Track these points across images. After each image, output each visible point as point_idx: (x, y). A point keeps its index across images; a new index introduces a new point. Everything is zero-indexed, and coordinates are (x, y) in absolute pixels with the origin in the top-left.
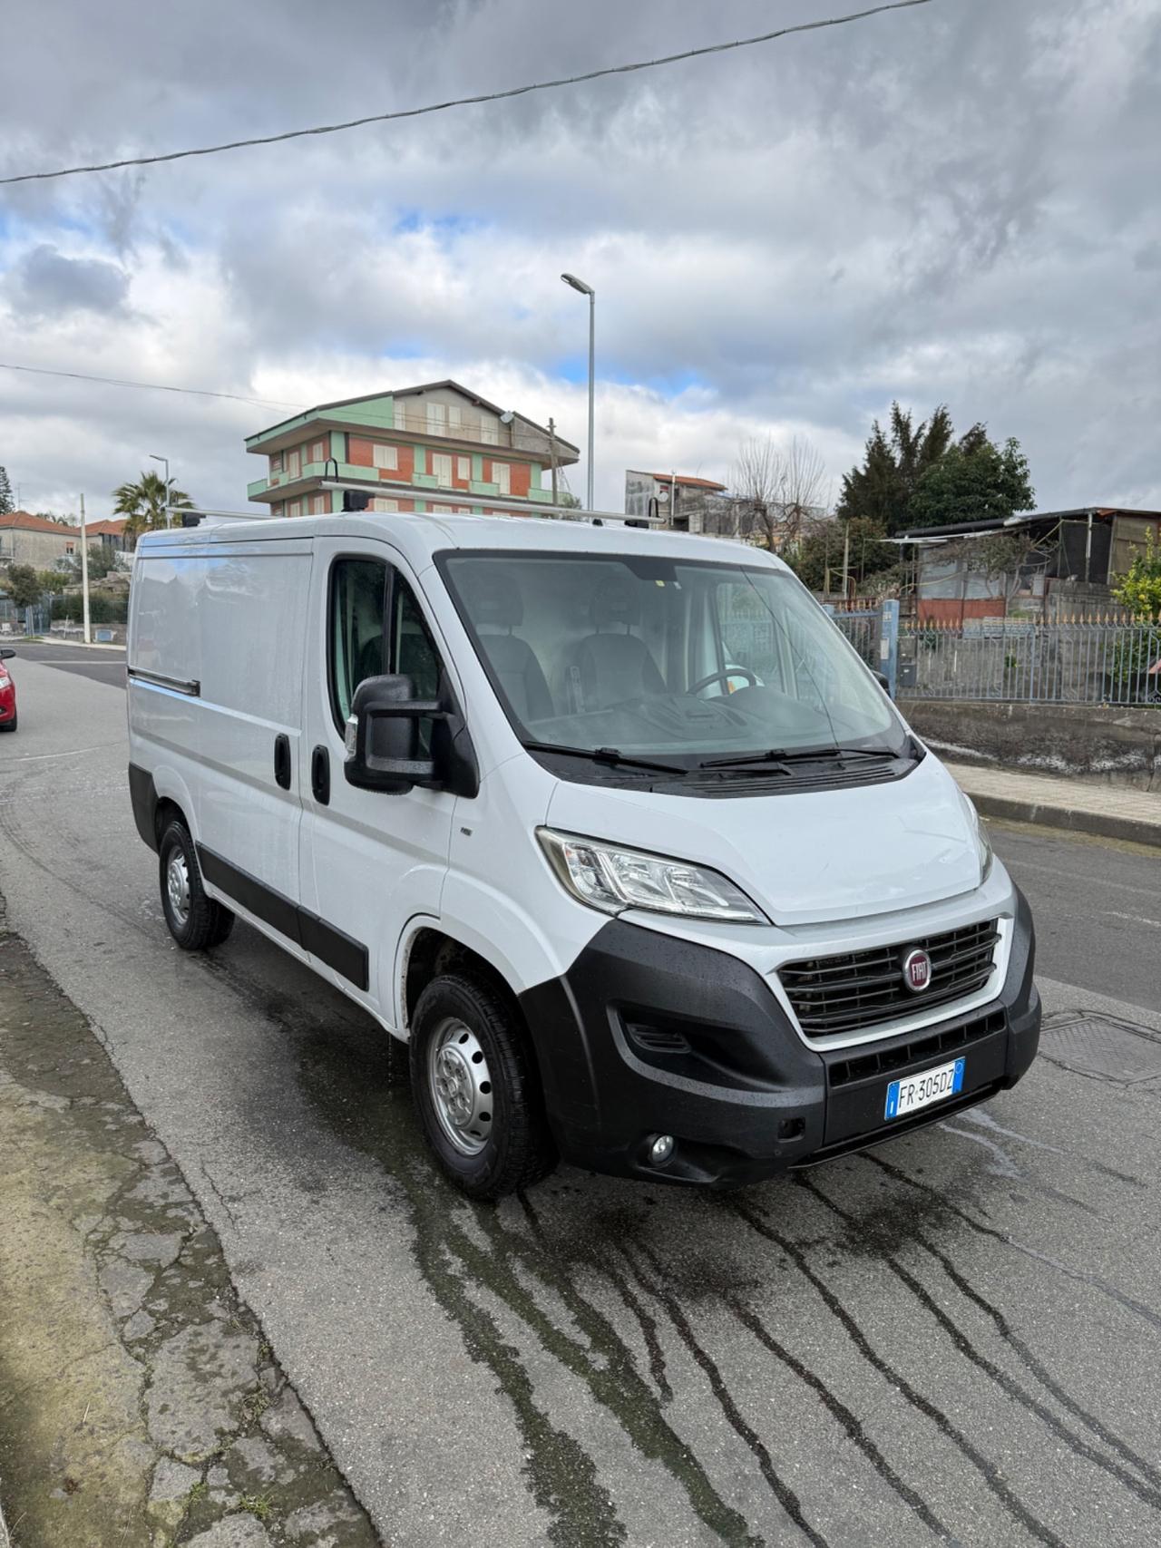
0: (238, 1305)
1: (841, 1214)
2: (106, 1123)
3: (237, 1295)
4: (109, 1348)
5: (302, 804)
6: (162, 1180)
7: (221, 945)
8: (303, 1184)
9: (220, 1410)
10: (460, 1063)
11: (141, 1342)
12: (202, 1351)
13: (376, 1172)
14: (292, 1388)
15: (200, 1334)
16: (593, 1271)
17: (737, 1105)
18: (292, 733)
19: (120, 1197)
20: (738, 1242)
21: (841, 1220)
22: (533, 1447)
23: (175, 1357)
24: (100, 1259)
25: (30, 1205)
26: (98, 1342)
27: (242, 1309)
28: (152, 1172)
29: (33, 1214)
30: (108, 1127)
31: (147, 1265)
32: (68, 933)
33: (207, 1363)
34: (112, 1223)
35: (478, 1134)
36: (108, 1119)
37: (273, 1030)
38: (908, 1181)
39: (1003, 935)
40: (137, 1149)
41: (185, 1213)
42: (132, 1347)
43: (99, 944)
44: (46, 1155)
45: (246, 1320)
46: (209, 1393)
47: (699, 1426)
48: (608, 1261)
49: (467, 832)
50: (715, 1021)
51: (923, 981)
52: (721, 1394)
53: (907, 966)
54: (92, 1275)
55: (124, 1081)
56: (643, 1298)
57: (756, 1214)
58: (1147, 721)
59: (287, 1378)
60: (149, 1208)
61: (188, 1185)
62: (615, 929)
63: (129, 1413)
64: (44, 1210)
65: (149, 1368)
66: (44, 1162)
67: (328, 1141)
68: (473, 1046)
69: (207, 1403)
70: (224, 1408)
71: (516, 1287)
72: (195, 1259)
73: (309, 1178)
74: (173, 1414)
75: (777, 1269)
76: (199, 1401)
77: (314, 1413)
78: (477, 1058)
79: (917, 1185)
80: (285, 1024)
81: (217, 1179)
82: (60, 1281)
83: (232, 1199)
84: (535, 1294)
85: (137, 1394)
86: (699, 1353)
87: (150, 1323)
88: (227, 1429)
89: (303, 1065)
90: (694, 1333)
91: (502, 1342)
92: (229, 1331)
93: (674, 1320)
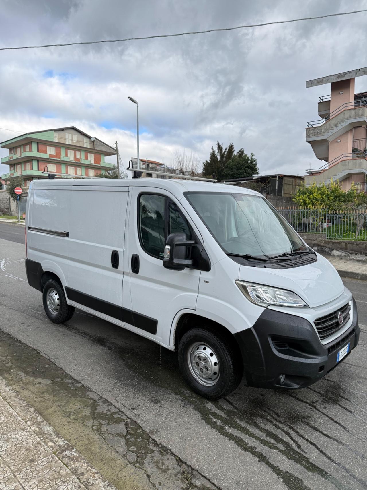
0: (158, 445)
1: (317, 392)
2: (70, 387)
3: (155, 441)
4: (127, 466)
5: (123, 273)
6: (104, 405)
7: (68, 321)
8: (152, 401)
9: (178, 481)
10: (205, 357)
11: (137, 462)
12: (158, 462)
13: (173, 394)
14: (196, 470)
15: (153, 457)
16: (261, 419)
17: (308, 363)
18: (120, 250)
19: (94, 413)
20: (295, 404)
21: (318, 394)
22: (281, 477)
23: (151, 466)
24: (102, 435)
25: (65, 420)
26: (122, 464)
27: (161, 446)
28: (99, 403)
29: (68, 422)
30: (72, 388)
31: (120, 435)
32: (8, 320)
33: (162, 466)
34: (98, 422)
35: (211, 379)
36: (69, 385)
37: (106, 349)
38: (328, 380)
39: (351, 305)
40: (88, 395)
41: (120, 416)
42: (134, 464)
43: (23, 323)
44: (58, 401)
45: (164, 450)
46: (170, 476)
47: (323, 463)
48: (263, 415)
49: (207, 282)
50: (302, 339)
51: (342, 321)
52: (321, 452)
53: (339, 317)
54: (104, 441)
55: (67, 372)
56: (281, 425)
57: (294, 395)
58: (311, 237)
59: (191, 467)
60: (106, 415)
61: (115, 407)
62: (267, 311)
63: (150, 487)
64: (71, 421)
65: (145, 471)
66: (58, 403)
67: (150, 386)
68: (209, 351)
69: (172, 479)
70: (179, 480)
71: (241, 427)
72: (134, 431)
73: (153, 399)
74: (164, 485)
75: (311, 412)
76: (169, 479)
77: (208, 477)
78: (211, 355)
79: (331, 381)
80: (108, 347)
81: (123, 402)
82: (94, 445)
83: (134, 409)
84: (249, 428)
85: (148, 481)
86: (307, 440)
87: (134, 456)
88: (184, 487)
89: (124, 360)
90: (302, 434)
91: (249, 445)
92: (162, 454)
93: (294, 431)
